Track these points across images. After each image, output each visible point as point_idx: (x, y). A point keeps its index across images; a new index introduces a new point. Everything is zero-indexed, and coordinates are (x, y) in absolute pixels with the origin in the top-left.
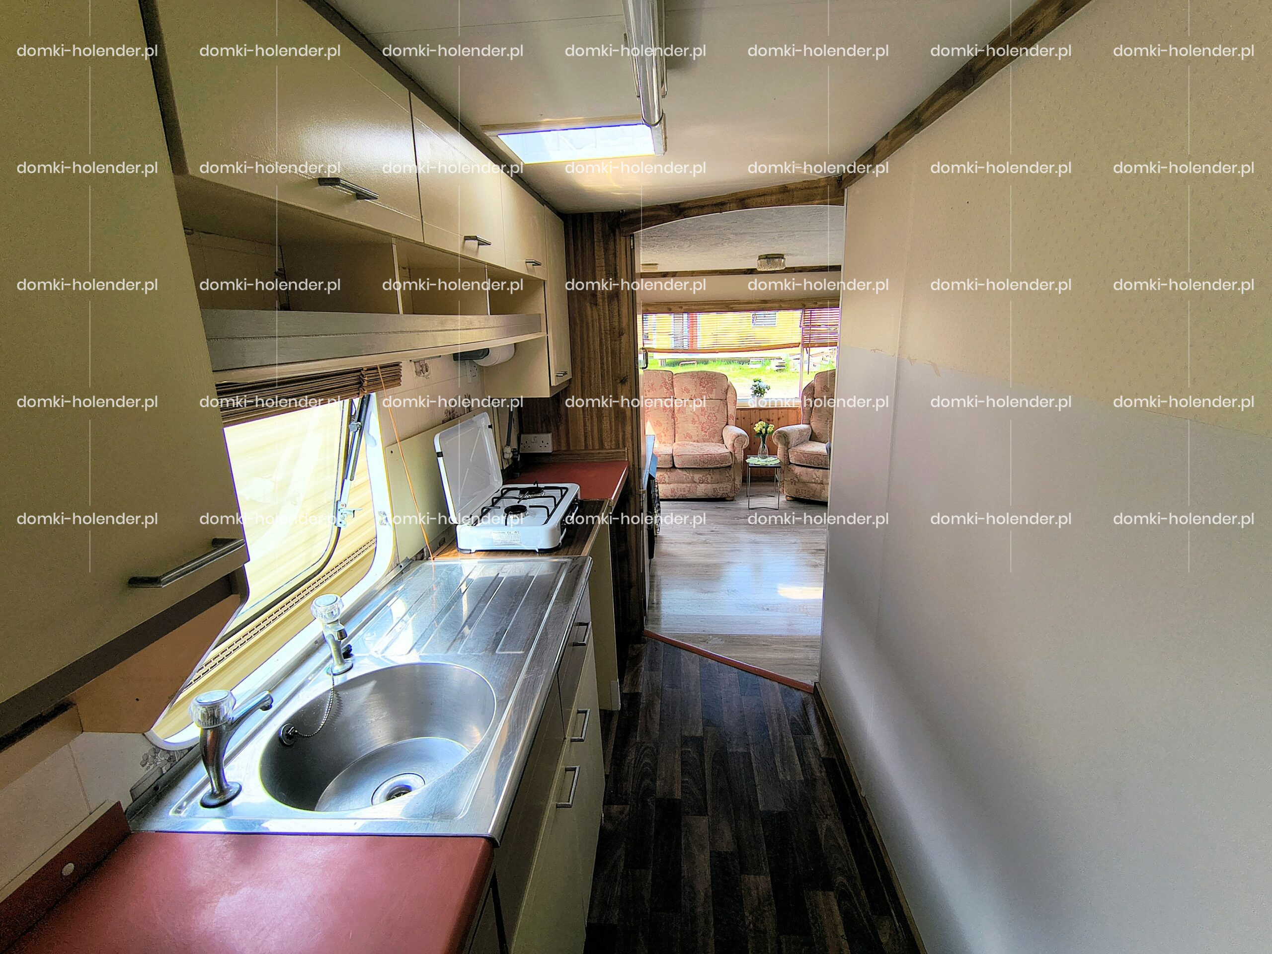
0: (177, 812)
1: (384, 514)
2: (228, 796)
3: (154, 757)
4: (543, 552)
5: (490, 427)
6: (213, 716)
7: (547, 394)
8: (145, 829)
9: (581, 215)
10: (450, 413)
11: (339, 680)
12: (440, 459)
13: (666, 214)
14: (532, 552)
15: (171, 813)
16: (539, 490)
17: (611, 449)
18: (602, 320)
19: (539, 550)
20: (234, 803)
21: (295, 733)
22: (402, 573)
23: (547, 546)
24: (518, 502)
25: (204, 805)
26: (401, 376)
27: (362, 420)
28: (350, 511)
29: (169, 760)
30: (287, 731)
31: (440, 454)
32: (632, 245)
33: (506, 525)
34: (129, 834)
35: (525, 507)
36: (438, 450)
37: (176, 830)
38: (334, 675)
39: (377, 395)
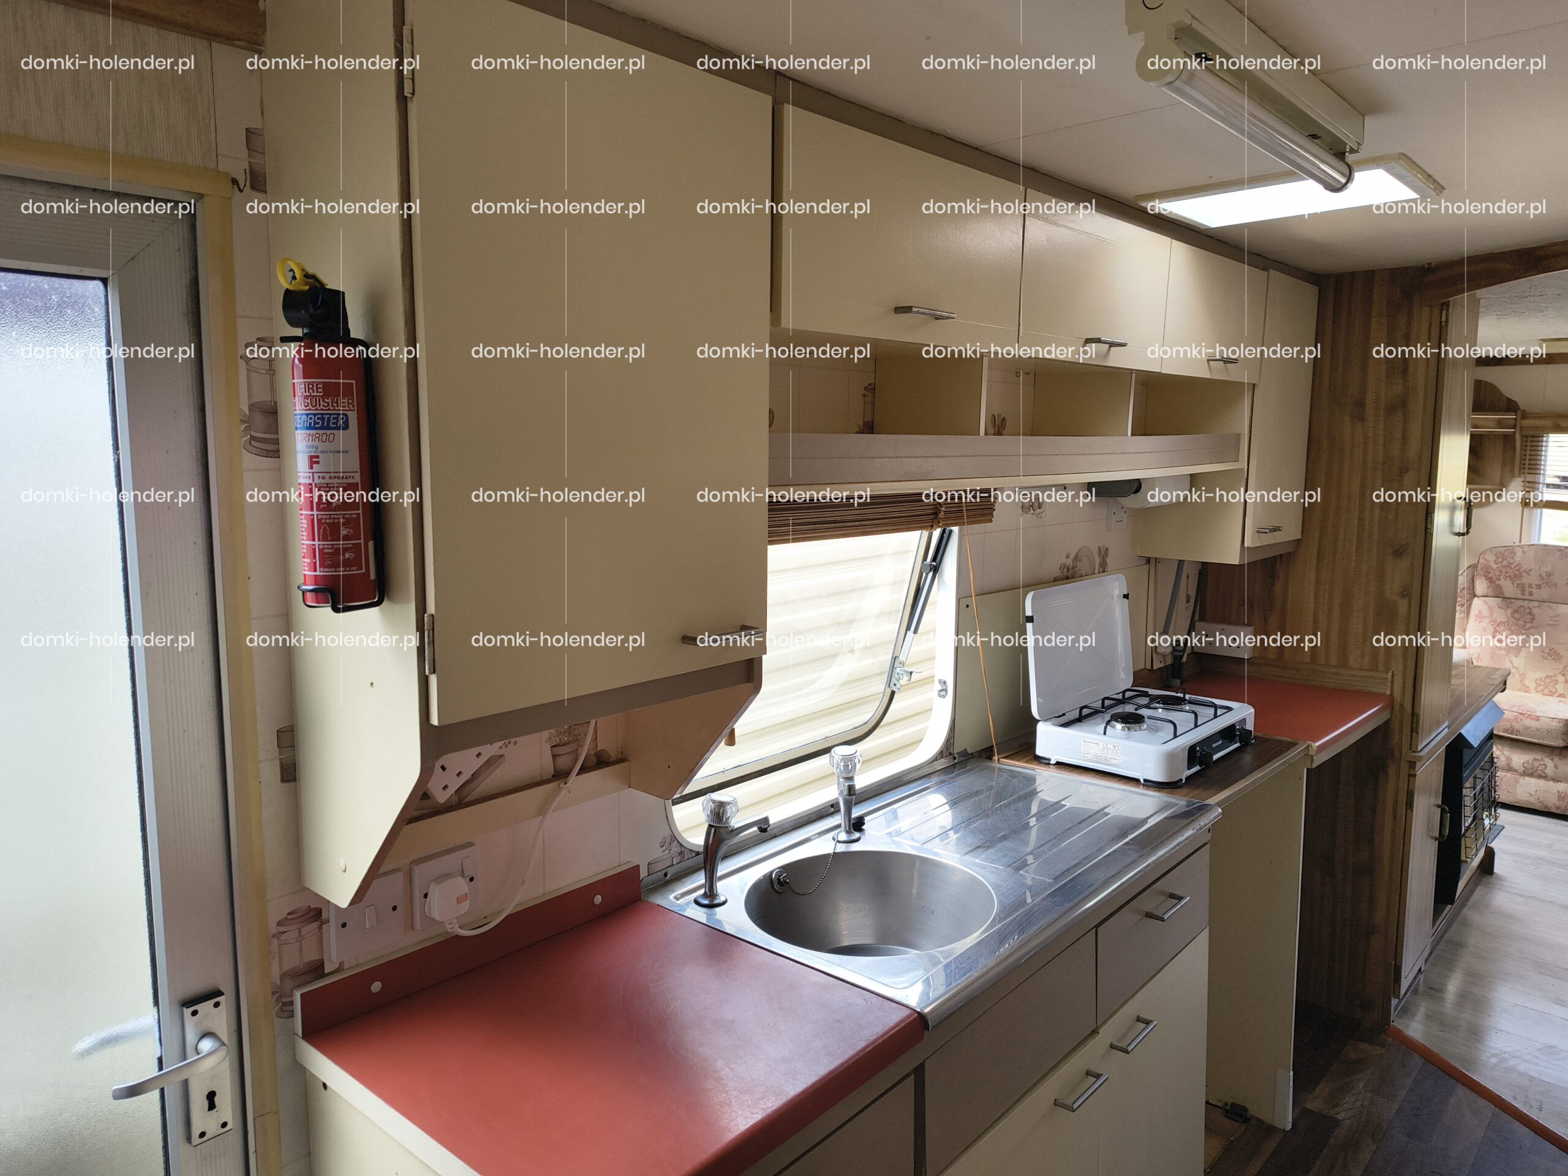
0: (677, 898)
1: (945, 683)
2: (716, 902)
3: (671, 844)
4: (1149, 784)
5: (1126, 596)
6: (718, 814)
7: (1234, 560)
8: (650, 900)
9: (1353, 275)
10: (1068, 570)
11: (841, 848)
12: (1029, 626)
13: (1507, 266)
14: (1134, 781)
15: (672, 897)
16: (1181, 701)
17: (1360, 669)
18: (1371, 445)
19: (1145, 780)
20: (717, 909)
21: (786, 882)
22: (954, 765)
23: (1157, 776)
24: (1136, 709)
25: (696, 902)
26: (994, 510)
27: (938, 560)
28: (907, 672)
29: (681, 853)
30: (780, 876)
31: (1030, 619)
32: (1443, 319)
33: (1105, 734)
34: (640, 899)
35: (1144, 717)
36: (1029, 613)
37: (671, 909)
38: (839, 842)
39: (960, 531)
